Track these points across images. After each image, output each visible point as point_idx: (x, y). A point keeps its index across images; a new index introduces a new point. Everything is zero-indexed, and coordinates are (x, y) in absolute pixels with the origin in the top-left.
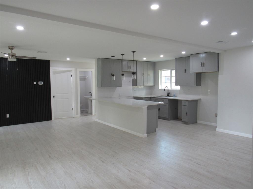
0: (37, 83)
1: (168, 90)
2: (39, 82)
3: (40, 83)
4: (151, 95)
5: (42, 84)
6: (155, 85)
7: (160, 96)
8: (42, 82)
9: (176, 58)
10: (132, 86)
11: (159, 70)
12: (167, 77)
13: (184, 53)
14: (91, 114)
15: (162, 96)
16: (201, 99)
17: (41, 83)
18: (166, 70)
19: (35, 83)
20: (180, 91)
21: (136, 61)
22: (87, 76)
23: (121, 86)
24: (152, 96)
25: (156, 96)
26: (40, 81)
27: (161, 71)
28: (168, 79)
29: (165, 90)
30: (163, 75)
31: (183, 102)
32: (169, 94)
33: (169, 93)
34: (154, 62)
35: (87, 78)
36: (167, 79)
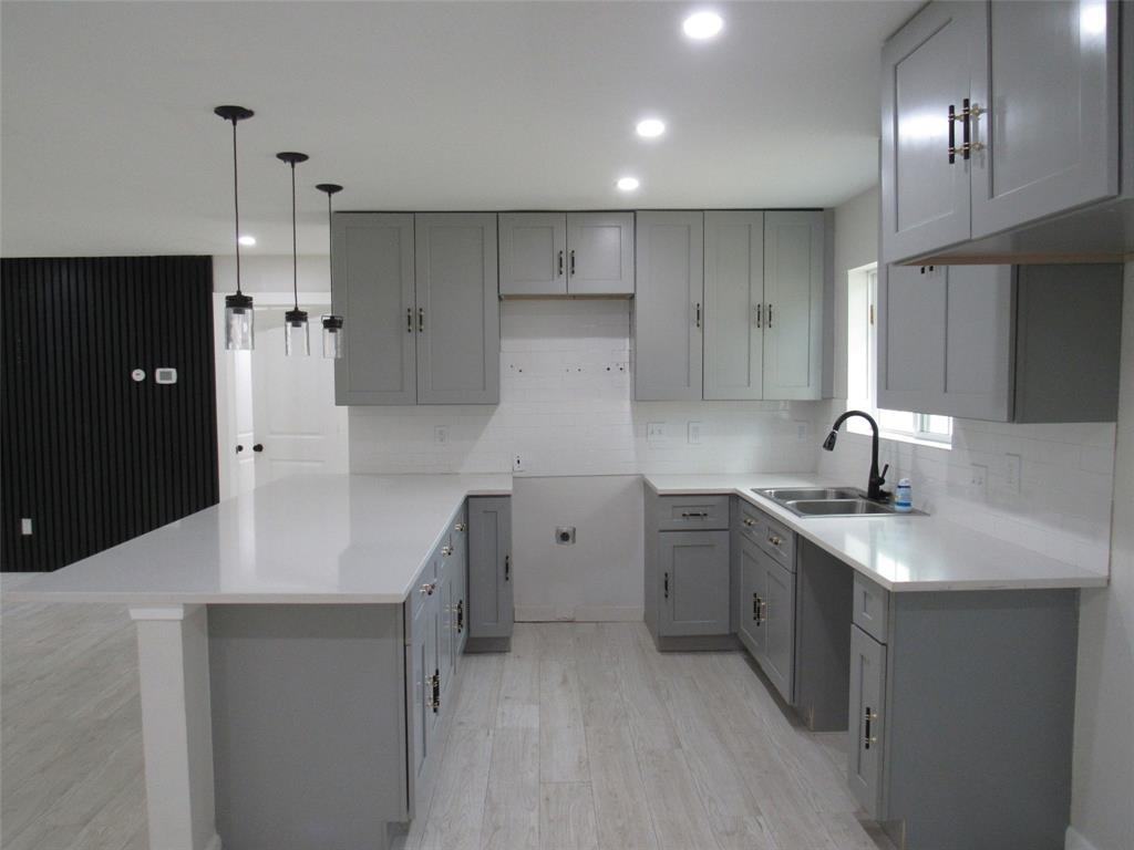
0: (150, 376)
1: (875, 439)
2: (158, 371)
3: (164, 376)
5: (173, 380)
8: (173, 371)
11: (852, 272)
17: (167, 376)
19: (138, 375)
21: (631, 214)
26: (162, 367)
32: (882, 481)
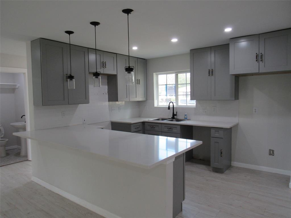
1: (173, 107)
4: (140, 116)
6: (147, 100)
7: (158, 120)
9: (191, 50)
10: (109, 101)
11: (154, 73)
12: (167, 86)
13: (228, 30)
14: (25, 158)
15: (163, 119)
16: (238, 123)
18: (167, 74)
20: (195, 109)
21: (116, 54)
22: (19, 85)
23: (88, 102)
24: (146, 120)
25: (151, 120)
27: (157, 75)
28: (171, 88)
29: (169, 108)
30: (160, 82)
31: (213, 131)
32: (176, 115)
33: (175, 113)
34: (145, 59)
35: (17, 87)
36: (169, 89)
